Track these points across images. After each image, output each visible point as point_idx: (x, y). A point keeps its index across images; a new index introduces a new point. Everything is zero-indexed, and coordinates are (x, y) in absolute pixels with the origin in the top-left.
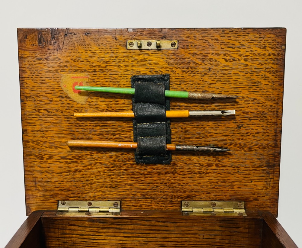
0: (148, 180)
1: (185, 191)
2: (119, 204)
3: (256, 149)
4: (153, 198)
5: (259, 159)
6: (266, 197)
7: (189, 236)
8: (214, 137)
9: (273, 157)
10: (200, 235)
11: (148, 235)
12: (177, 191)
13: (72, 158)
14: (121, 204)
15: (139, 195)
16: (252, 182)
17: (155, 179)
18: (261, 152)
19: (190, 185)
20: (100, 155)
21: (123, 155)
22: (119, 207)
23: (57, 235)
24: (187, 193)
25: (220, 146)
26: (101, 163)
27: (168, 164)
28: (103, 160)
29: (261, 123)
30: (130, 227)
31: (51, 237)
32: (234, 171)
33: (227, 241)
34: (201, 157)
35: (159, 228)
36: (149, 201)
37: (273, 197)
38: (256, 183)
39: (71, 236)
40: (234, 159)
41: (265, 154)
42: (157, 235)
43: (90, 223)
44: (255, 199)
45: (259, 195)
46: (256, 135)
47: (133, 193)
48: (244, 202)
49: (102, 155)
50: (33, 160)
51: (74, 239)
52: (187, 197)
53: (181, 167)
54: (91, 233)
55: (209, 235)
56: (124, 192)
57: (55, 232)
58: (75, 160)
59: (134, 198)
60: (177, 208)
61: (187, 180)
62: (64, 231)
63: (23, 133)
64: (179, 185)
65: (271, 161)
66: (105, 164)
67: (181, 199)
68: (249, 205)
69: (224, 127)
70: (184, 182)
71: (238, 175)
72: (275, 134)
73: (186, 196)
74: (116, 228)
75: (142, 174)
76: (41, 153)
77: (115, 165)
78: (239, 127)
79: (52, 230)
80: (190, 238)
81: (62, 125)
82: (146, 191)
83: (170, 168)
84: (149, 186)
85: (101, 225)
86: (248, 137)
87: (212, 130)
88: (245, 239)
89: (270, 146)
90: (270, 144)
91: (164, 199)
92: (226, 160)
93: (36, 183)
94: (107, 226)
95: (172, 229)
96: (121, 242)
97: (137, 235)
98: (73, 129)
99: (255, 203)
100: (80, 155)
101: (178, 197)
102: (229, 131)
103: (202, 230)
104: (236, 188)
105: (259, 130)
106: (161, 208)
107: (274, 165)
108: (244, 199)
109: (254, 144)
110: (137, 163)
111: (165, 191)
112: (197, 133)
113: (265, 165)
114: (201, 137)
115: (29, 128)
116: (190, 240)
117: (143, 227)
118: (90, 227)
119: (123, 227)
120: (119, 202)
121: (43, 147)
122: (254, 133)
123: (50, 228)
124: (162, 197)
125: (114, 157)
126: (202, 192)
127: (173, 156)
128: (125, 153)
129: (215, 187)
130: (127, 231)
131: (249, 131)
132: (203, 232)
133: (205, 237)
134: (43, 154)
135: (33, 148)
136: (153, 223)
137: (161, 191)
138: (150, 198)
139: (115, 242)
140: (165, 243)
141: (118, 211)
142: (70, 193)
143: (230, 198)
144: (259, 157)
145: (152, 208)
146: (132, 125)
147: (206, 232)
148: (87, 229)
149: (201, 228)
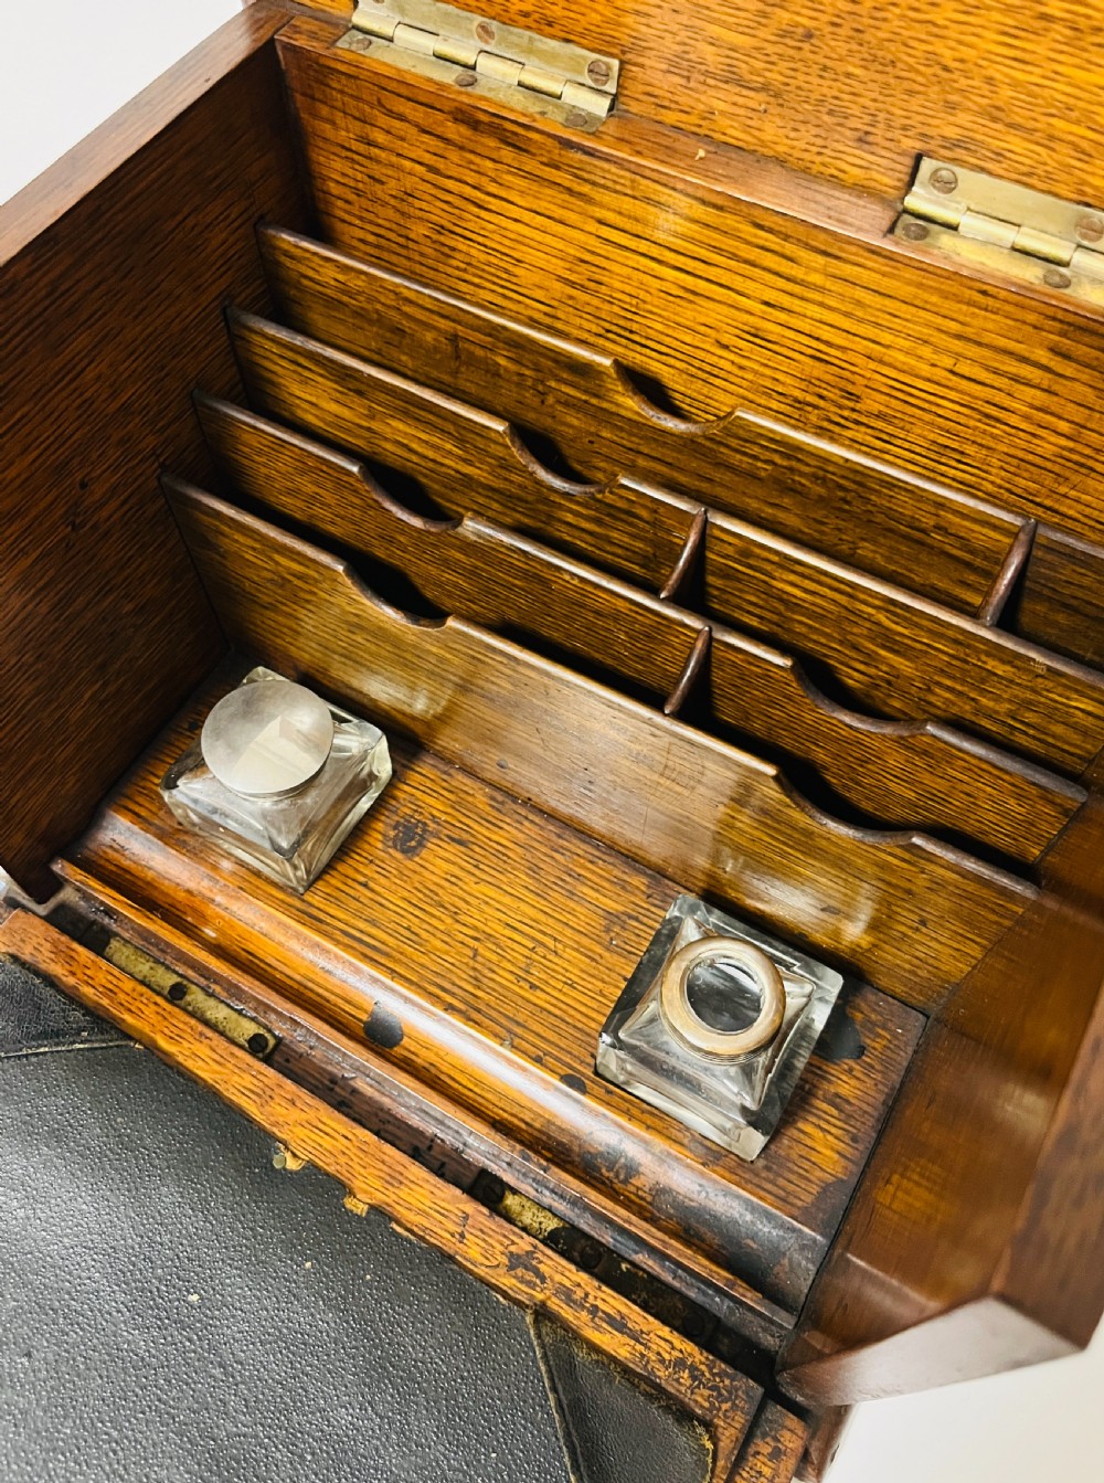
1: (951, 107)
2: (615, 75)
4: (776, 94)
7: (886, 338)
10: (937, 349)
12: (911, 93)
14: (620, 75)
15: (709, 52)
19: (990, 80)
22: (611, 88)
23: (342, 136)
24: (963, 118)
35: (754, 254)
36: (753, 100)
39: (393, 158)
43: (463, 130)
47: (683, 35)
51: (408, 177)
52: (955, 142)
55: (987, 368)
57: (333, 123)
59: (681, 61)
61: (990, 42)
62: (368, 129)
64: (931, 58)
67: (919, 146)
70: (966, 52)
73: (951, 132)
80: (888, 347)
82: (750, 42)
84: (765, 15)
91: (830, 113)
94: (529, 164)
95: (816, 278)
101: (905, 128)
103: (959, 337)
106: (806, 156)
111: (848, 75)
116: (886, 359)
118: (464, 148)
120: (614, 65)
123: (313, 98)
124: (820, 102)
130: (610, 217)
132: (957, 345)
133: (964, 368)
137: (825, 68)
138: (765, 88)
140: (768, 325)
141: (602, 108)
147: (973, 351)
148: (454, 155)
149: (954, 327)
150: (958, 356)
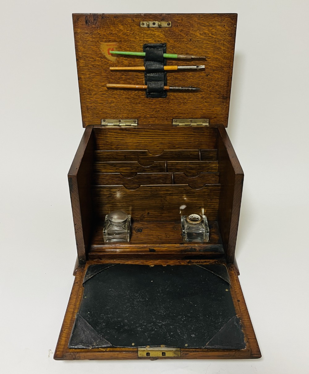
0: (153, 107)
1: (174, 113)
2: (137, 121)
3: (217, 88)
4: (156, 117)
5: (218, 94)
6: (222, 116)
7: (176, 138)
8: (192, 81)
9: (226, 93)
10: (182, 137)
11: (154, 138)
12: (170, 113)
13: (109, 94)
14: (138, 121)
15: (148, 115)
16: (213, 107)
17: (158, 106)
18: (219, 90)
19: (177, 110)
20: (125, 92)
21: (139, 93)
22: (137, 123)
23: (102, 138)
24: (176, 114)
25: (196, 86)
26: (125, 97)
27: (166, 97)
28: (127, 95)
29: (220, 73)
30: (143, 133)
31: (100, 139)
32: (204, 102)
33: (197, 140)
34: (185, 93)
35: (159, 133)
36: (154, 119)
37: (226, 116)
38: (216, 108)
39: (110, 138)
40: (204, 94)
41: (222, 91)
42: (158, 137)
43: (121, 131)
44: (215, 118)
45: (217, 115)
46: (217, 80)
47: (145, 115)
48: (208, 119)
49: (126, 92)
50: (85, 96)
51: (112, 140)
52: (176, 117)
53: (173, 100)
54: (122, 137)
55: (187, 137)
56: (139, 114)
57: (101, 136)
58: (110, 95)
59: (145, 117)
60: (170, 123)
61: (176, 107)
62: (107, 135)
63: (79, 79)
64: (171, 110)
65: (225, 95)
66: (128, 98)
67: (172, 118)
68: (211, 121)
69: (198, 76)
70: (174, 108)
71: (206, 104)
72: (228, 79)
74: (136, 134)
75: (150, 104)
76: (90, 92)
77: (134, 98)
78: (207, 75)
79: (100, 135)
81: (102, 74)
82: (152, 113)
83: (166, 100)
84: (154, 110)
85: (127, 132)
86: (212, 81)
87: (191, 77)
88: (207, 139)
89: (225, 86)
90: (225, 85)
91: (163, 118)
92: (199, 95)
93: (88, 109)
94: (131, 132)
95: (166, 134)
96: (139, 141)
97: (148, 137)
98: (109, 77)
99: (215, 119)
100: (113, 93)
102: (201, 77)
103: (184, 134)
104: (204, 111)
105: (219, 77)
106: (161, 123)
107: (227, 98)
108: (209, 117)
109: (215, 85)
110: (147, 97)
111: (163, 114)
112: (182, 79)
113: (221, 98)
114: (185, 82)
115: (82, 77)
116: (177, 140)
117: (151, 133)
118: (121, 133)
119: (139, 133)
120: (137, 120)
121: (91, 88)
122: (216, 78)
123: (98, 134)
124: (161, 117)
125: (134, 94)
126: (185, 114)
127: (168, 93)
128: (140, 91)
129: (193, 111)
130: (141, 135)
131: (213, 77)
132: (184, 136)
133: (185, 138)
134: (91, 92)
135: (85, 88)
136: (156, 130)
137: (161, 113)
138: (155, 117)
139: (135, 141)
140: (163, 141)
141: (136, 125)
142: (108, 115)
143: (200, 117)
144: (218, 93)
145: (156, 123)
146: (144, 75)
147: (186, 136)
148: (120, 134)
149: (183, 133)
150: (184, 137)
